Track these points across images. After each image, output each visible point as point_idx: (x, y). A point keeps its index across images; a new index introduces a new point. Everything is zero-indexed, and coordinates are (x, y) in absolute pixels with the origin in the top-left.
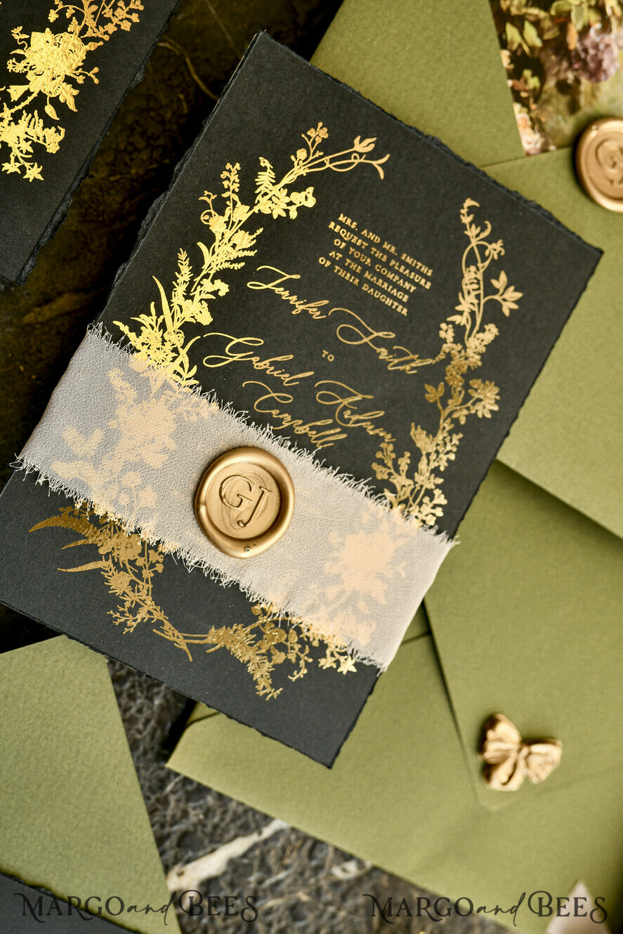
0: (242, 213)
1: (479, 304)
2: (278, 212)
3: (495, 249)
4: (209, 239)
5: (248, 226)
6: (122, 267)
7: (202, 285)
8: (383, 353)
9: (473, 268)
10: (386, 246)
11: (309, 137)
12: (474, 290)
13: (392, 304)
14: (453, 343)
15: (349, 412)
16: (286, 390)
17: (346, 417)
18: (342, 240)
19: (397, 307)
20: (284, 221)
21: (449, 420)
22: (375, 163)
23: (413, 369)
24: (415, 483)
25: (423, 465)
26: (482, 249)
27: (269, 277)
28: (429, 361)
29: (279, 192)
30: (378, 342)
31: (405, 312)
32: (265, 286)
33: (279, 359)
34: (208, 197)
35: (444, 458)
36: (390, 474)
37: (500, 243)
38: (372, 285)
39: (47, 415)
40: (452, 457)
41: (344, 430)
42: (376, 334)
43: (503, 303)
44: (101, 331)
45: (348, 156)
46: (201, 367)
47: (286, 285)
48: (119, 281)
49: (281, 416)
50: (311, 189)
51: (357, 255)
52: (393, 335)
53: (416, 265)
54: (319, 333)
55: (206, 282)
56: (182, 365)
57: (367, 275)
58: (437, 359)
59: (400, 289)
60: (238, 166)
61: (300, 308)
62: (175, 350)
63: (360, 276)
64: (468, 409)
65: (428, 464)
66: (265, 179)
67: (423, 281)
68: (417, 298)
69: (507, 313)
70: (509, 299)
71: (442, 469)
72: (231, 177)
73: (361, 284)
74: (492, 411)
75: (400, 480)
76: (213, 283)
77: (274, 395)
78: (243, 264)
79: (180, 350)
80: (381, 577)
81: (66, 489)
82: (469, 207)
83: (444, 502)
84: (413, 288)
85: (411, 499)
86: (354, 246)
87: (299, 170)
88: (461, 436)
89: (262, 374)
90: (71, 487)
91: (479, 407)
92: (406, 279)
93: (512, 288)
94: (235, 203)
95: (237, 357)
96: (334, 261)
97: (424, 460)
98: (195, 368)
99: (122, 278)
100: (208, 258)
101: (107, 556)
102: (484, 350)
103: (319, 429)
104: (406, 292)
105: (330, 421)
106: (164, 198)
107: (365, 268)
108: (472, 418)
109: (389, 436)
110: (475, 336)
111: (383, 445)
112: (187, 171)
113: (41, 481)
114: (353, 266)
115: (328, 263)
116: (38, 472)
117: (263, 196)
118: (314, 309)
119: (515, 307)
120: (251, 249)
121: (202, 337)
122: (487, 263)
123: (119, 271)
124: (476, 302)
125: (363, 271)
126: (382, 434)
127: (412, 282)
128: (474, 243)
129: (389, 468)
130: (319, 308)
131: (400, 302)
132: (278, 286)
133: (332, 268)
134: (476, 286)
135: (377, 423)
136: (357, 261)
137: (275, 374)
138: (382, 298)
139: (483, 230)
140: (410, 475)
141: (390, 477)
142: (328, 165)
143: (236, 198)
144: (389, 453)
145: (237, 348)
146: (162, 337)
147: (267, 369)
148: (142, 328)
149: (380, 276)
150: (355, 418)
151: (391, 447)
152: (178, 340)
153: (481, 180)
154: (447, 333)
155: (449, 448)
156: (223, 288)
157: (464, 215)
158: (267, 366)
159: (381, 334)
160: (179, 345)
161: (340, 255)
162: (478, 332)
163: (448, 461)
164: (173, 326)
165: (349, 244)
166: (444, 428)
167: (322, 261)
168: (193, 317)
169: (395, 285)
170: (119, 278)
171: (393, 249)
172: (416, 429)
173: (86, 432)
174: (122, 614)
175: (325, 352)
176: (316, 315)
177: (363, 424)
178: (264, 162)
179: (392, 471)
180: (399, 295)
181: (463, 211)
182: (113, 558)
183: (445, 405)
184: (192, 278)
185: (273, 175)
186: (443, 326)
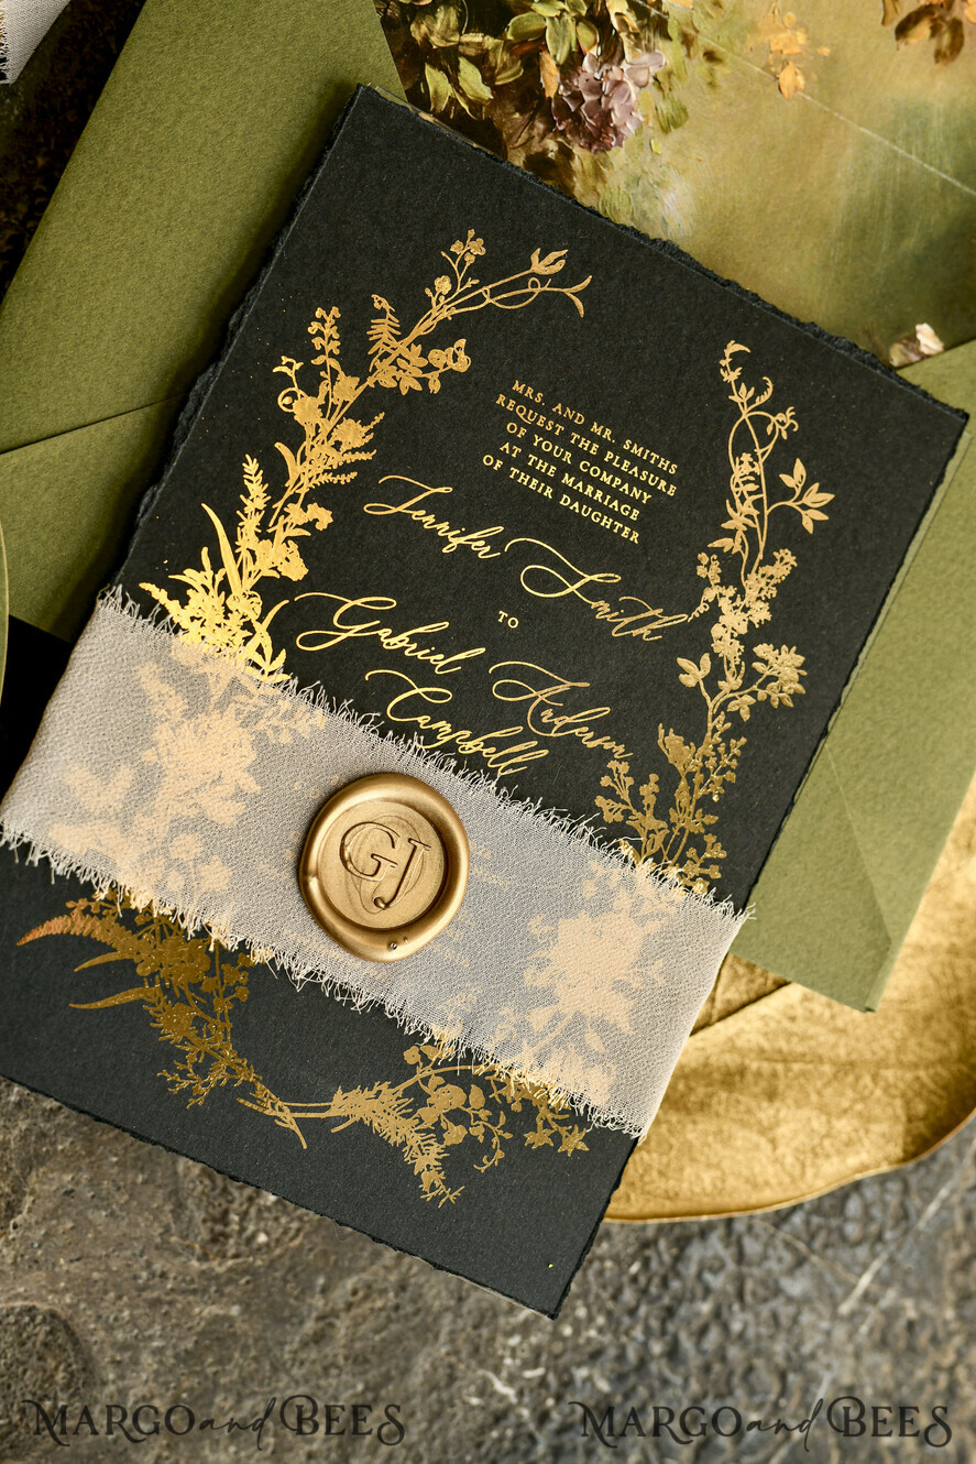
1: (761, 517)
4: (295, 436)
6: (149, 493)
7: (287, 515)
9: (746, 457)
10: (595, 428)
12: (750, 493)
13: (613, 526)
14: (721, 584)
15: (549, 713)
17: (545, 720)
19: (621, 530)
21: (722, 717)
23: (654, 632)
24: (671, 825)
30: (591, 590)
31: (635, 537)
32: (394, 510)
33: (421, 630)
36: (627, 813)
37: (790, 412)
38: (577, 496)
39: (37, 748)
42: (588, 578)
43: (803, 512)
44: (120, 600)
46: (293, 653)
47: (430, 505)
48: (147, 516)
49: (434, 726)
53: (650, 457)
54: (493, 581)
55: (294, 509)
56: (260, 650)
57: (567, 480)
58: (696, 614)
59: (623, 499)
62: (248, 626)
65: (691, 792)
67: (663, 483)
68: (654, 512)
73: (557, 496)
74: (795, 696)
76: (305, 510)
78: (353, 475)
79: (256, 625)
81: (78, 868)
82: (731, 355)
84: (646, 497)
85: (665, 853)
86: (542, 432)
88: (743, 740)
90: (88, 864)
92: (634, 482)
93: (816, 486)
95: (354, 630)
96: (508, 461)
98: (283, 654)
99: (150, 510)
101: (152, 978)
103: (500, 744)
104: (635, 503)
106: (214, 373)
107: (563, 469)
109: (621, 749)
110: (757, 572)
111: (612, 765)
113: (36, 858)
114: (542, 466)
116: (30, 843)
117: (381, 359)
119: (822, 517)
121: (292, 601)
122: (770, 447)
123: (146, 500)
124: (755, 513)
126: (607, 746)
127: (644, 486)
128: (745, 414)
129: (624, 802)
130: (488, 541)
131: (626, 521)
132: (414, 507)
133: (505, 470)
134: (752, 487)
135: (598, 728)
136: (548, 457)
137: (419, 654)
139: (760, 391)
140: (661, 812)
141: (626, 819)
142: (488, 301)
144: (622, 777)
145: (352, 617)
146: (225, 605)
147: (405, 648)
148: (190, 592)
149: (587, 479)
151: (624, 768)
152: (252, 608)
153: (752, 307)
154: (708, 569)
156: (324, 518)
157: (725, 369)
158: (404, 644)
159: (595, 577)
160: (253, 617)
162: (762, 564)
163: (725, 784)
165: (533, 429)
166: (715, 730)
167: (488, 460)
168: (275, 569)
169: (615, 494)
170: (146, 511)
171: (608, 433)
172: (666, 734)
173: (104, 772)
174: (183, 1074)
176: (483, 551)
177: (576, 731)
179: (631, 808)
180: (624, 509)
181: (724, 363)
182: (162, 981)
183: (714, 691)
184: (269, 504)
186: (703, 557)
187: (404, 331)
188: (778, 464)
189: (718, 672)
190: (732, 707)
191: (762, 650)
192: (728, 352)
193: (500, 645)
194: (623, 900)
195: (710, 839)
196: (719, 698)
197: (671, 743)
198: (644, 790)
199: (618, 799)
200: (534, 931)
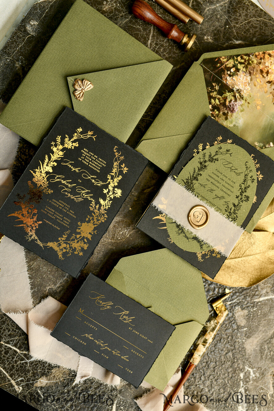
150: (85, 196)
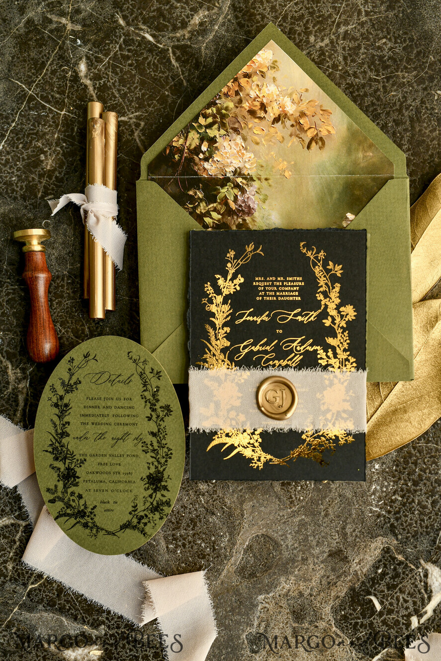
0: (220, 299)
2: (232, 291)
3: (322, 255)
4: (213, 315)
5: (225, 302)
8: (300, 318)
9: (317, 267)
10: (279, 279)
11: (229, 257)
16: (271, 352)
18: (261, 287)
20: (235, 293)
22: (258, 252)
23: (314, 318)
24: (339, 359)
25: (338, 351)
26: (316, 258)
27: (242, 315)
28: (320, 311)
29: (228, 283)
30: (295, 315)
31: (299, 299)
32: (242, 320)
33: (262, 343)
34: (205, 301)
35: (345, 344)
36: (327, 361)
40: (348, 341)
41: (300, 355)
42: (293, 313)
45: (246, 255)
47: (249, 315)
50: (239, 276)
51: (270, 288)
52: (300, 310)
57: (278, 294)
58: (322, 309)
59: (293, 291)
60: (209, 283)
61: (259, 320)
63: (275, 296)
64: (345, 320)
66: (221, 282)
67: (300, 283)
68: (301, 291)
69: (340, 276)
70: (338, 270)
71: (347, 348)
72: (209, 289)
73: (277, 298)
74: (355, 316)
75: (332, 361)
77: (267, 356)
80: (344, 400)
83: (355, 360)
84: (298, 288)
86: (267, 286)
87: (232, 271)
88: (347, 332)
89: (259, 352)
91: (348, 317)
92: (293, 286)
94: (215, 297)
96: (262, 296)
97: (337, 348)
100: (217, 322)
102: (338, 295)
103: (291, 359)
104: (296, 291)
105: (294, 354)
107: (275, 292)
108: (348, 323)
111: (318, 352)
112: (192, 297)
114: (271, 293)
115: (261, 298)
118: (265, 318)
120: (230, 310)
124: (325, 279)
125: (275, 293)
127: (296, 286)
128: (312, 257)
130: (266, 316)
131: (296, 296)
133: (263, 299)
135: (312, 345)
136: (271, 291)
138: (288, 298)
139: (313, 251)
140: (335, 357)
143: (215, 295)
149: (282, 291)
151: (322, 351)
154: (320, 297)
155: (345, 339)
159: (295, 312)
161: (263, 293)
163: (347, 344)
164: (218, 353)
165: (264, 286)
167: (258, 298)
169: (290, 291)
175: (278, 331)
176: (267, 319)
178: (218, 276)
180: (294, 294)
183: (335, 324)
185: (223, 279)
186: (317, 295)
187: (226, 280)
188: (325, 265)
189: (333, 319)
190: (341, 326)
191: (342, 309)
192: (301, 246)
193: (280, 337)
194: (336, 381)
195: (350, 358)
196: (337, 325)
197: (331, 341)
198: (329, 354)
199: (324, 359)
200: (319, 397)
